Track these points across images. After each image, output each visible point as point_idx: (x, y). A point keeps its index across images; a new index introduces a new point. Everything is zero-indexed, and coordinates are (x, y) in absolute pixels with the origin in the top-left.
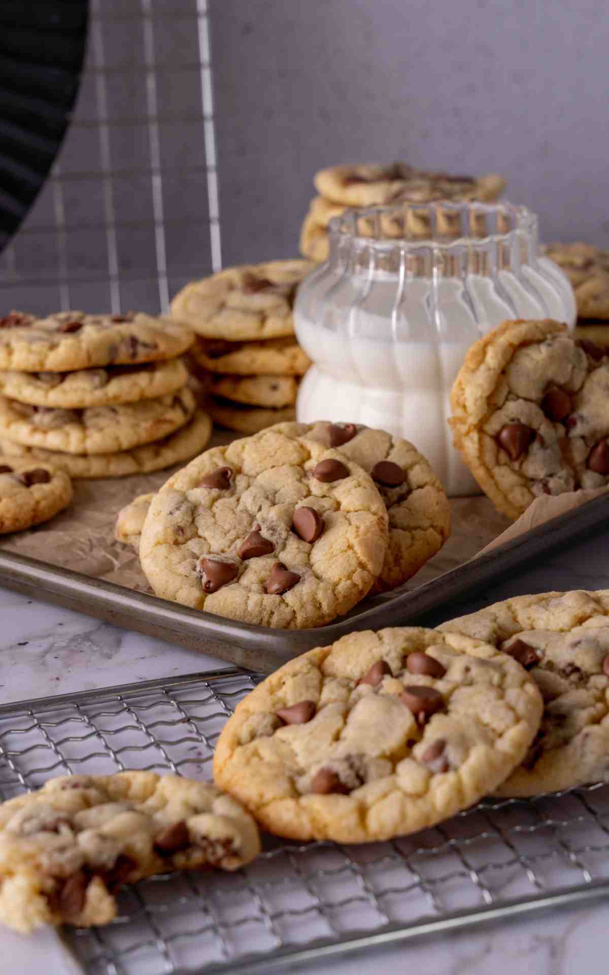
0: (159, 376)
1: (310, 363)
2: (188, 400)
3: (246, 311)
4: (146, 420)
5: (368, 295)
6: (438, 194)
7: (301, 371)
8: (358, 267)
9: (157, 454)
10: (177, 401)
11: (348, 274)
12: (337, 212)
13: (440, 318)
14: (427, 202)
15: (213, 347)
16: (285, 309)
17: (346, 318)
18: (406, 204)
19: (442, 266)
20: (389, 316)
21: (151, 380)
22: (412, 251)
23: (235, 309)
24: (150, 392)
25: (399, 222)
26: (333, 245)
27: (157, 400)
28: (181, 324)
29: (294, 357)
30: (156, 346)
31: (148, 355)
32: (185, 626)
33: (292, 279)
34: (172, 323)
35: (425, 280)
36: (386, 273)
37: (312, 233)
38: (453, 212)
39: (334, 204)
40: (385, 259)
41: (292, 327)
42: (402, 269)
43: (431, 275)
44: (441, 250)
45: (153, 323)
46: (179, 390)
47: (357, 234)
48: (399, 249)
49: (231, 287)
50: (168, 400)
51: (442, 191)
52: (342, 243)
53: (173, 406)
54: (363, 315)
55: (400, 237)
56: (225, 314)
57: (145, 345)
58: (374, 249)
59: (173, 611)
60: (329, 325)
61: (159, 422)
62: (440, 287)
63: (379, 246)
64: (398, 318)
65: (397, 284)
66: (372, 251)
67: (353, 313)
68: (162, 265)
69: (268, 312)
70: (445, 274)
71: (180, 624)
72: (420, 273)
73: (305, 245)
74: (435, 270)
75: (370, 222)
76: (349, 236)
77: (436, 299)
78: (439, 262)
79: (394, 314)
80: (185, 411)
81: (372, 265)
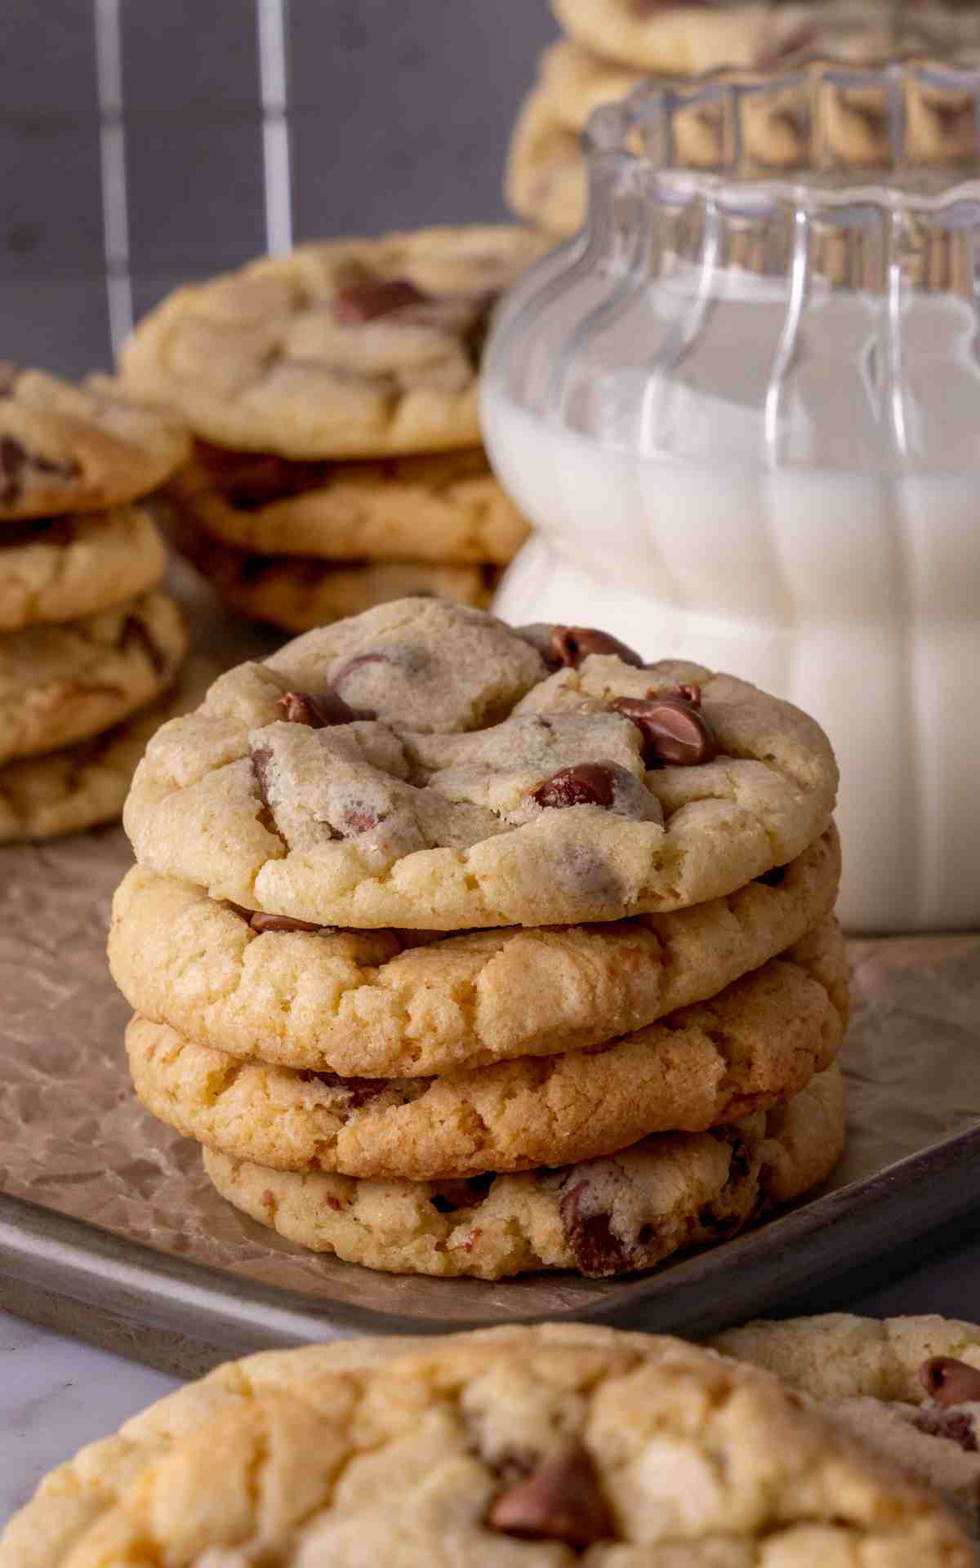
0: (82, 556)
1: (525, 532)
2: (166, 628)
3: (341, 373)
4: (42, 687)
5: (700, 337)
6: (912, 44)
7: (497, 550)
8: (669, 258)
9: (73, 785)
10: (134, 631)
11: (641, 276)
12: (613, 92)
13: (905, 410)
14: (876, 65)
15: (246, 474)
16: (457, 369)
17: (629, 405)
18: (818, 69)
19: (915, 260)
20: (758, 403)
21: (60, 568)
22: (828, 213)
23: (310, 366)
24: (53, 606)
25: (796, 124)
26: (599, 189)
27: (77, 626)
28: (149, 407)
29: (482, 511)
30: (75, 470)
31: (50, 496)
32: (139, 1301)
33: (478, 283)
34: (125, 404)
35: (865, 301)
36: (752, 278)
37: (541, 149)
38: (955, 98)
39: (609, 66)
40: (748, 233)
41: (476, 424)
42: (799, 265)
43: (882, 288)
44: (915, 212)
45: (71, 402)
46: (141, 599)
47: (672, 159)
48: (791, 206)
49: (301, 302)
50: (109, 629)
51: (925, 35)
52: (625, 186)
53: (121, 646)
54: (682, 395)
55: (795, 167)
56: (282, 377)
57: (45, 466)
58: (718, 206)
59: (107, 1255)
60: (580, 421)
61: (79, 690)
62: (909, 321)
63: (732, 197)
64: (783, 410)
65: (782, 308)
66: (711, 210)
67: (653, 387)
68: (116, 242)
69: (406, 379)
70: (924, 284)
71: (126, 1295)
72: (847, 282)
73: (520, 186)
74: (894, 273)
75: (712, 123)
76: (645, 164)
77: (895, 355)
78: (906, 247)
79: (773, 397)
80: (157, 661)
81: (710, 253)
